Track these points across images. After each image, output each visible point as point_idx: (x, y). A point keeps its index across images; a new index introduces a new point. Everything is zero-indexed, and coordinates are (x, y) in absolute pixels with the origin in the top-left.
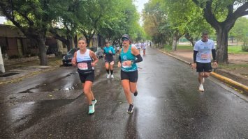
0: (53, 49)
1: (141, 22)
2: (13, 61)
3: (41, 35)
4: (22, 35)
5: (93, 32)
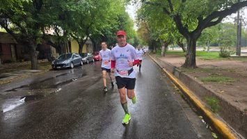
0: (44, 54)
2: (6, 65)
3: (31, 42)
4: (14, 41)
5: (85, 38)
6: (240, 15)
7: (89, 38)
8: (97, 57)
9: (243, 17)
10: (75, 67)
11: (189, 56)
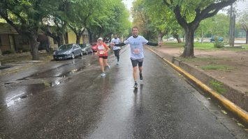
0: (44, 45)
1: (131, 19)
2: (6, 56)
4: (14, 31)
5: (82, 29)
6: (233, 6)
7: (86, 30)
8: (95, 48)
9: (236, 8)
10: (76, 57)
11: (188, 47)
